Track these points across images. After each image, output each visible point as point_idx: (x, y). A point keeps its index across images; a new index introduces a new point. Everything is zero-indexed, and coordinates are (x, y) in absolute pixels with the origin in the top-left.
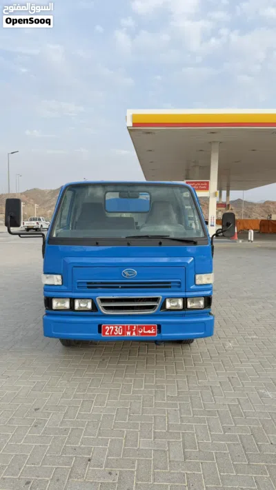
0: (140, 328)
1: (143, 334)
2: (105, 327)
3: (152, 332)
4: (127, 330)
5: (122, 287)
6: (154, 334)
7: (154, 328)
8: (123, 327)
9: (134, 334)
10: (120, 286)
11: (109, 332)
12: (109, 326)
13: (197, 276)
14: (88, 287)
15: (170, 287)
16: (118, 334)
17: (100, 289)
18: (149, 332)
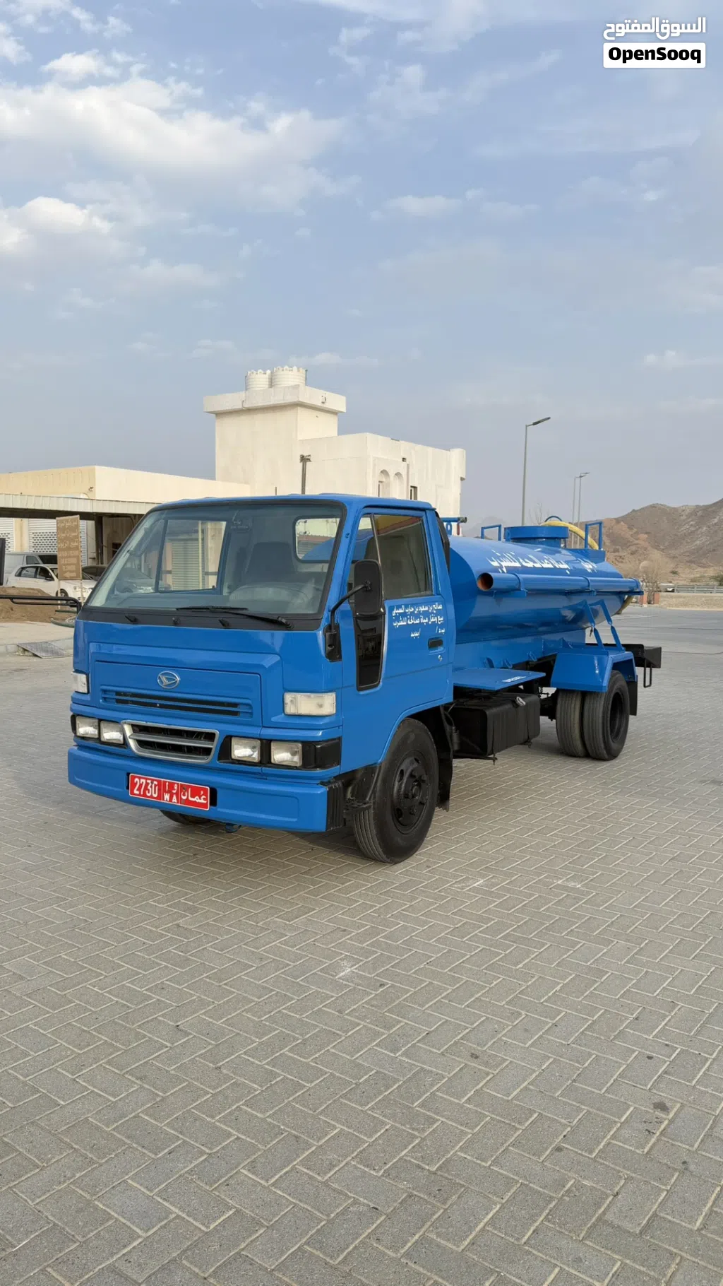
0: (183, 788)
1: (187, 801)
2: (134, 778)
3: (202, 801)
4: (165, 791)
5: (162, 706)
6: (204, 805)
7: (205, 794)
8: (159, 782)
9: (174, 799)
10: (158, 702)
11: (139, 789)
12: (140, 778)
13: (288, 697)
14: (118, 701)
15: (235, 713)
16: (151, 797)
17: (130, 706)
18: (196, 799)
